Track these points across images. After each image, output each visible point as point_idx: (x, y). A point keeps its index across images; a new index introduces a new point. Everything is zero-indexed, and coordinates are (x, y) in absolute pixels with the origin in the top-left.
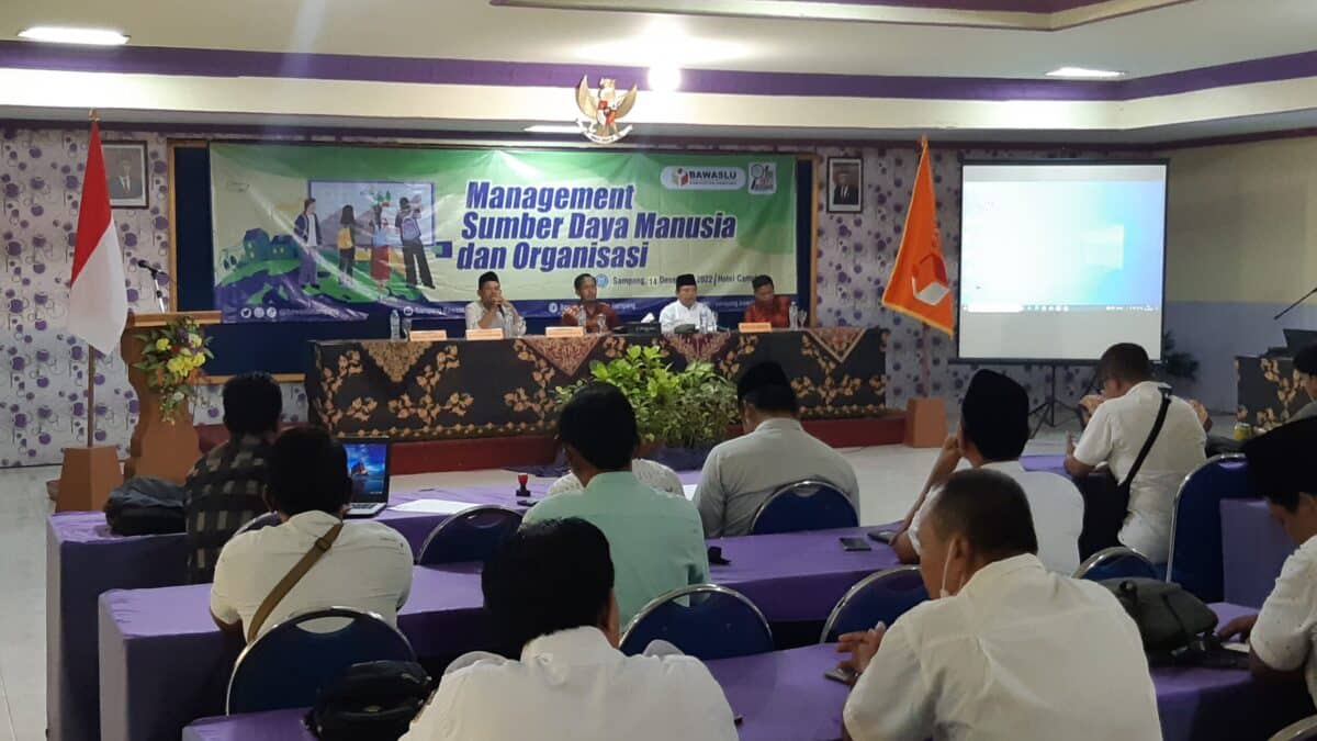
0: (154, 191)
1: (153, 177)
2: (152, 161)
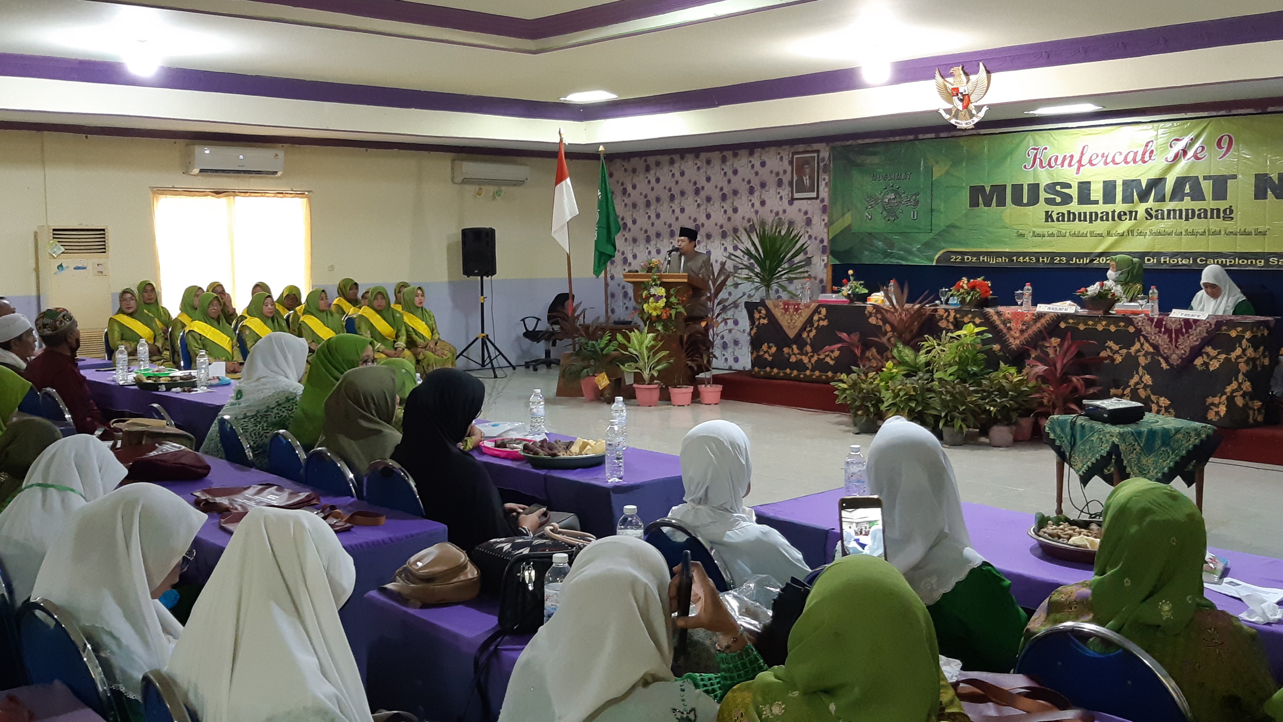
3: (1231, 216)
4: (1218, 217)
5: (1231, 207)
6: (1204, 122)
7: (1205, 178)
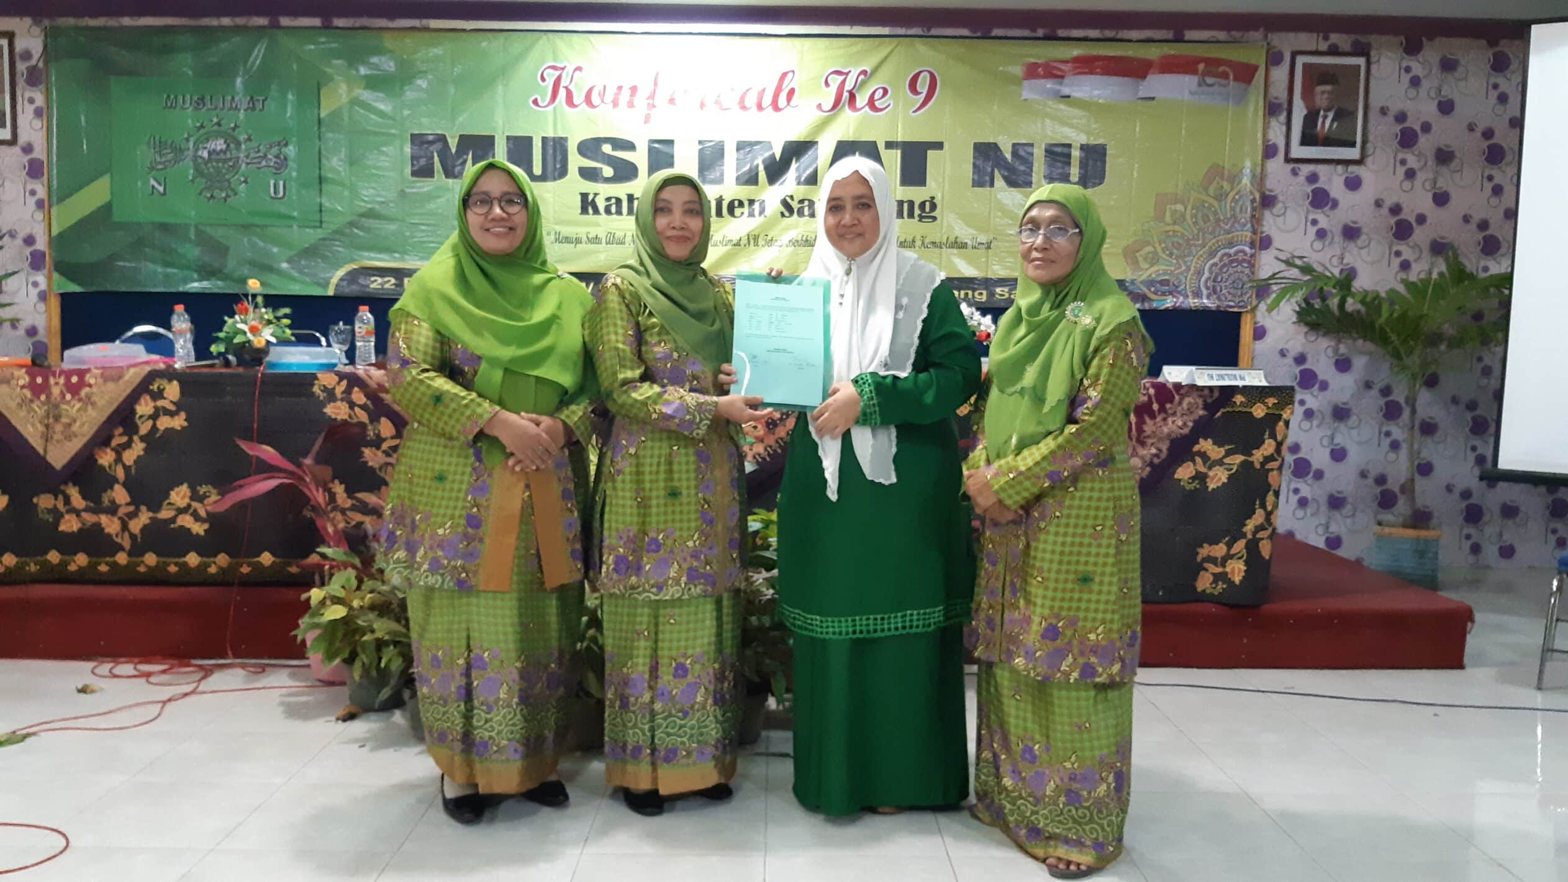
0: (26, 116)
1: (25, 92)
2: (21, 67)
3: (932, 214)
4: (911, 215)
5: (933, 198)
6: (887, 47)
7: (890, 145)
